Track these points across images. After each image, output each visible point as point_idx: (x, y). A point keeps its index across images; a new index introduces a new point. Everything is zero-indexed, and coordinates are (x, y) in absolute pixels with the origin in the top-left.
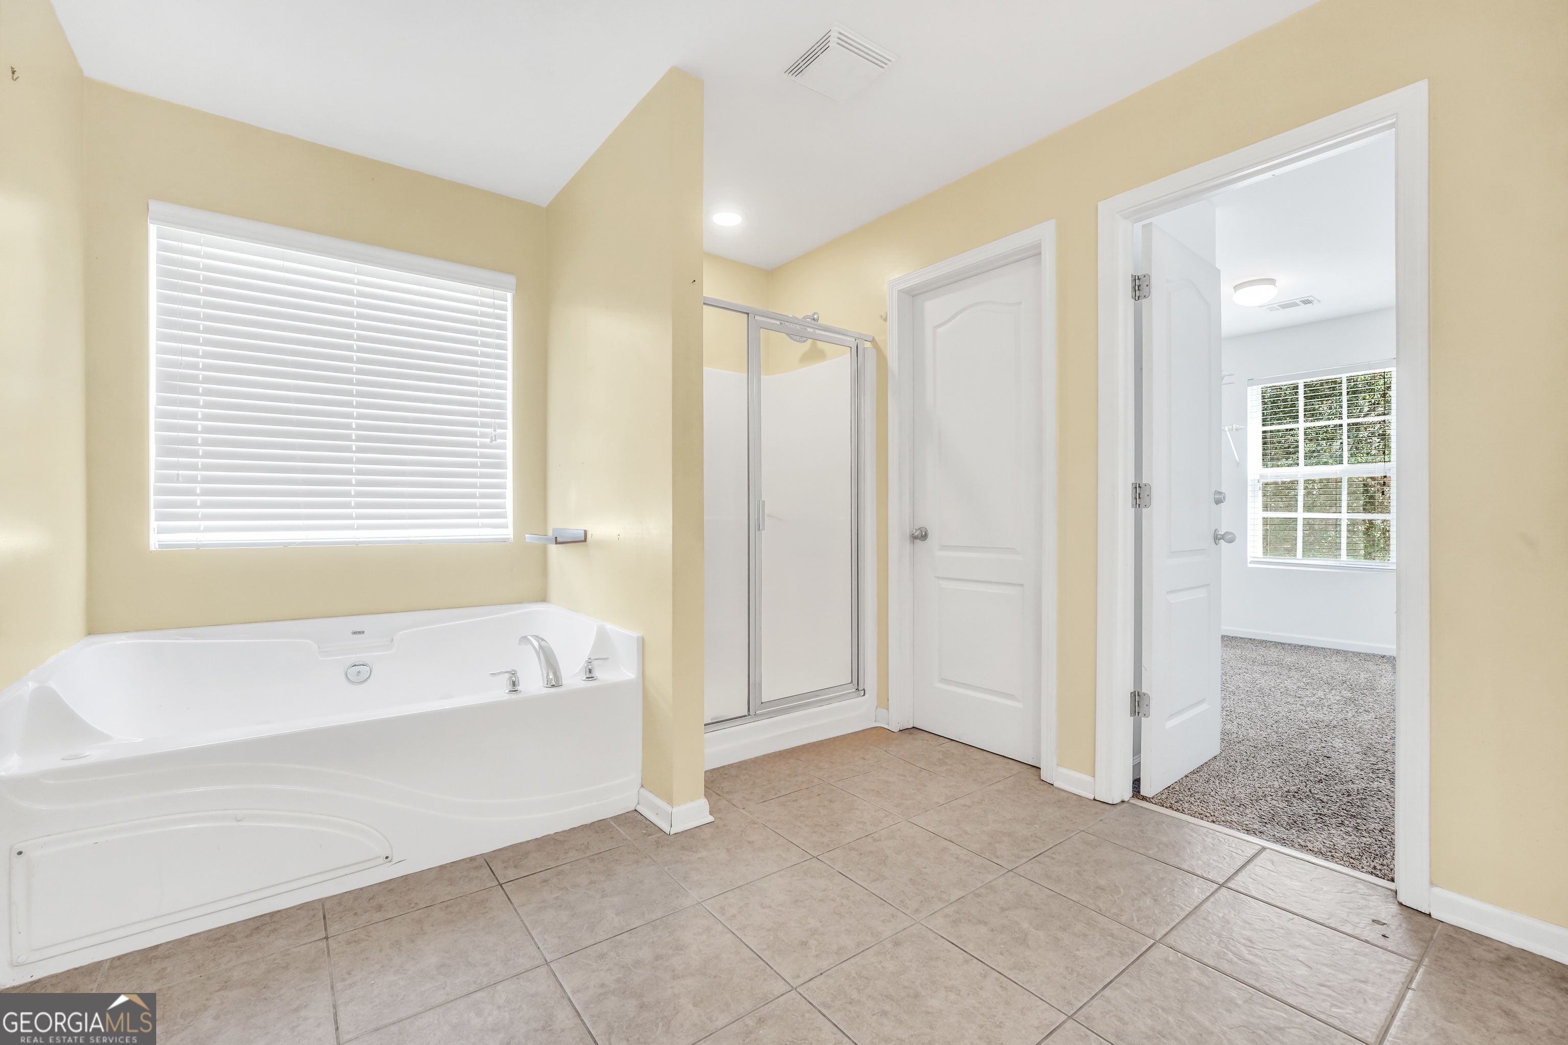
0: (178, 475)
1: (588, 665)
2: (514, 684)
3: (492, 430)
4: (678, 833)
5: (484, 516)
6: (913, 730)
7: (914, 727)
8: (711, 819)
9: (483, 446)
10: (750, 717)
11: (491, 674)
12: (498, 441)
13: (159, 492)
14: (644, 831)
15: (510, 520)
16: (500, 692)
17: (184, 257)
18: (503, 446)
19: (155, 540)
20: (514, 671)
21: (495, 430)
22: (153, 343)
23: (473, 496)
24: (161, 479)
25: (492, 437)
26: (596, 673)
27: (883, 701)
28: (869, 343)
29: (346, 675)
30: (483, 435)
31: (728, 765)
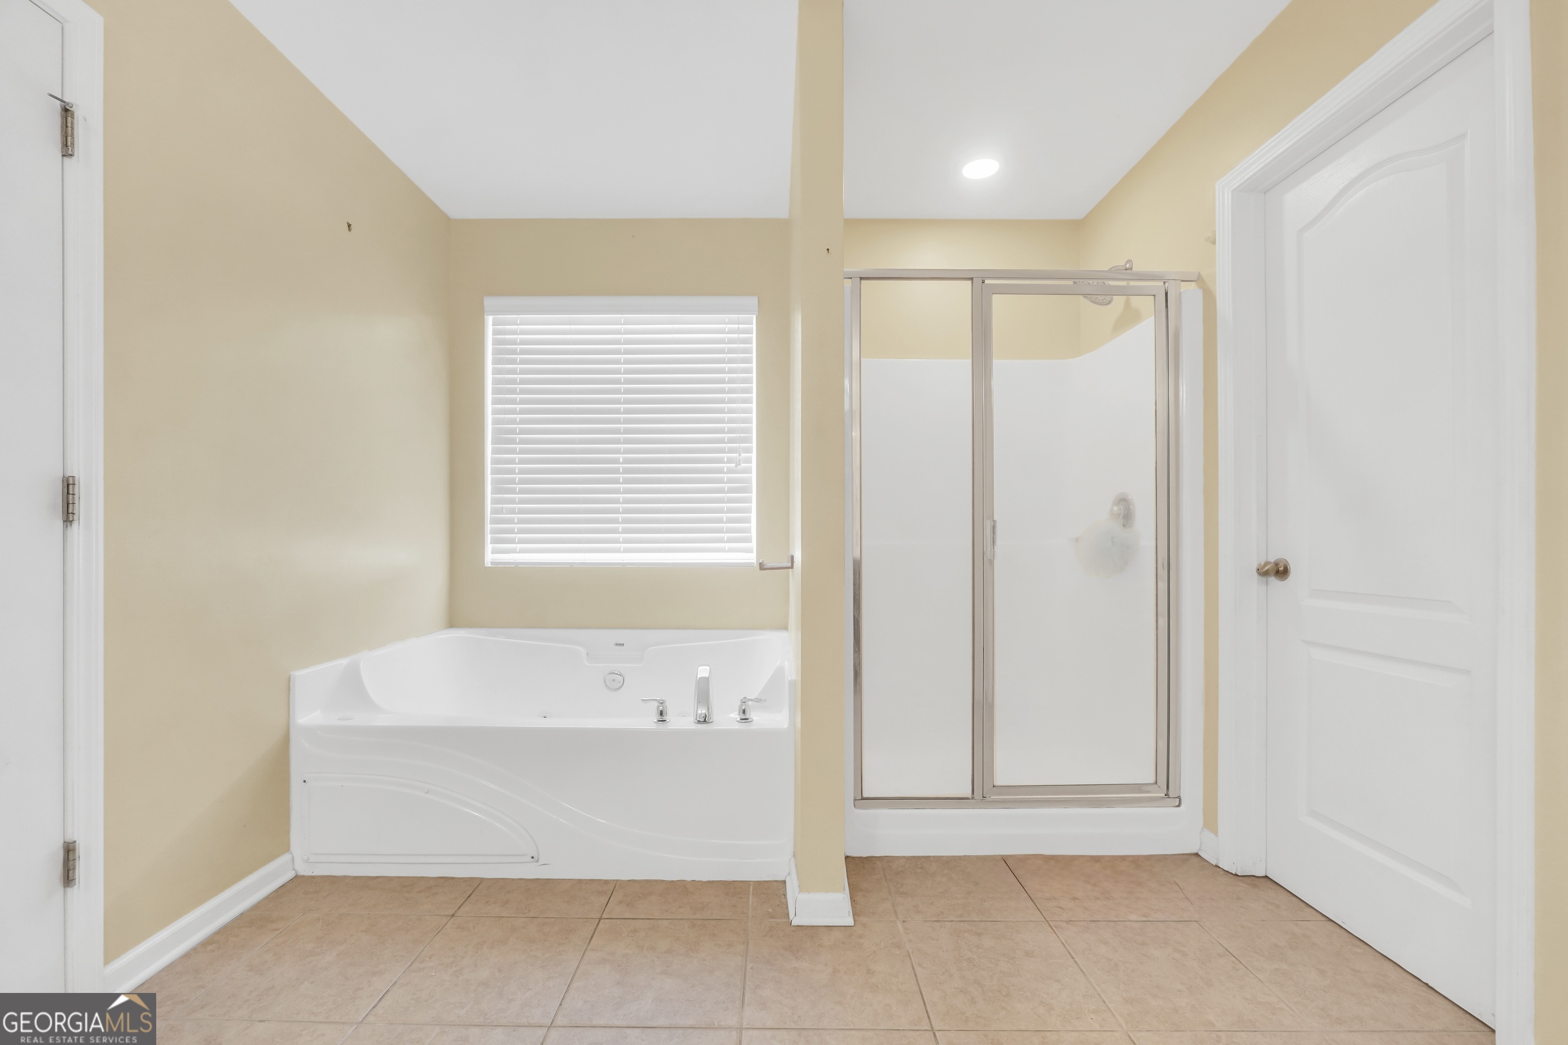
0: (502, 508)
1: (742, 705)
2: (661, 713)
3: (738, 454)
4: (801, 926)
5: (730, 540)
6: (1263, 880)
7: (1266, 877)
8: (849, 921)
9: (730, 471)
10: (973, 801)
11: (642, 700)
12: (743, 465)
13: (494, 521)
14: (770, 910)
15: (754, 544)
16: (649, 722)
17: (506, 336)
18: (748, 471)
19: (490, 557)
20: (663, 700)
21: (740, 455)
22: (489, 407)
23: (720, 521)
24: (494, 511)
25: (737, 462)
26: (753, 715)
27: (1210, 822)
28: (1194, 283)
29: (605, 681)
30: (730, 461)
31: (934, 857)
